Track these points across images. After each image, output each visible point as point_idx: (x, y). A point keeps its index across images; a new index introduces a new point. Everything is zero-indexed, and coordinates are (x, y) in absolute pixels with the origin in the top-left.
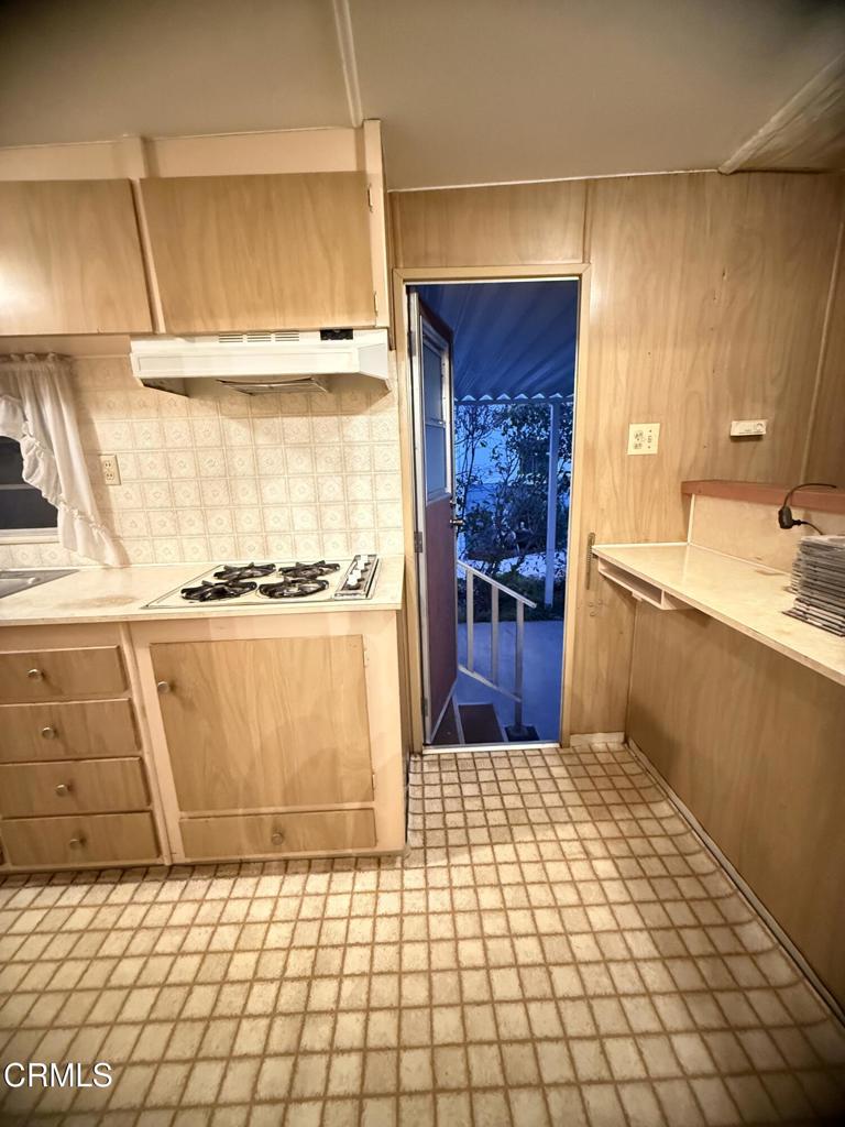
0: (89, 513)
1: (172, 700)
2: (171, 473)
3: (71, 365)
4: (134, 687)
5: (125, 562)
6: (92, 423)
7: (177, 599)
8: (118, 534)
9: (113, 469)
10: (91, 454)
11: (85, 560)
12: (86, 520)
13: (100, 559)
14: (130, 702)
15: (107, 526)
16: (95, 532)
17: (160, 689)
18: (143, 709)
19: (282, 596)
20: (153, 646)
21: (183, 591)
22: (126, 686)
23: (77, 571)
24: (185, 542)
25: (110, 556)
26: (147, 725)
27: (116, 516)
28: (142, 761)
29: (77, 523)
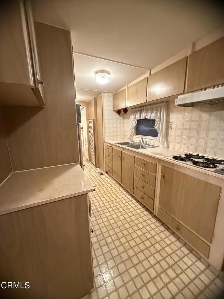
0: (164, 135)
1: (163, 179)
2: (183, 127)
3: (169, 103)
4: (157, 173)
5: (168, 147)
6: (169, 115)
7: (171, 158)
8: (168, 140)
9: (171, 126)
10: (168, 122)
11: (161, 145)
12: (163, 136)
13: (163, 145)
14: (156, 176)
15: (167, 138)
16: (164, 139)
17: (161, 175)
18: (158, 179)
19: (199, 166)
20: (163, 166)
21: (173, 156)
22: (156, 173)
23: (159, 147)
24: (182, 145)
25: (165, 145)
26: (157, 182)
27: (169, 136)
28: (155, 189)
29: (161, 137)
